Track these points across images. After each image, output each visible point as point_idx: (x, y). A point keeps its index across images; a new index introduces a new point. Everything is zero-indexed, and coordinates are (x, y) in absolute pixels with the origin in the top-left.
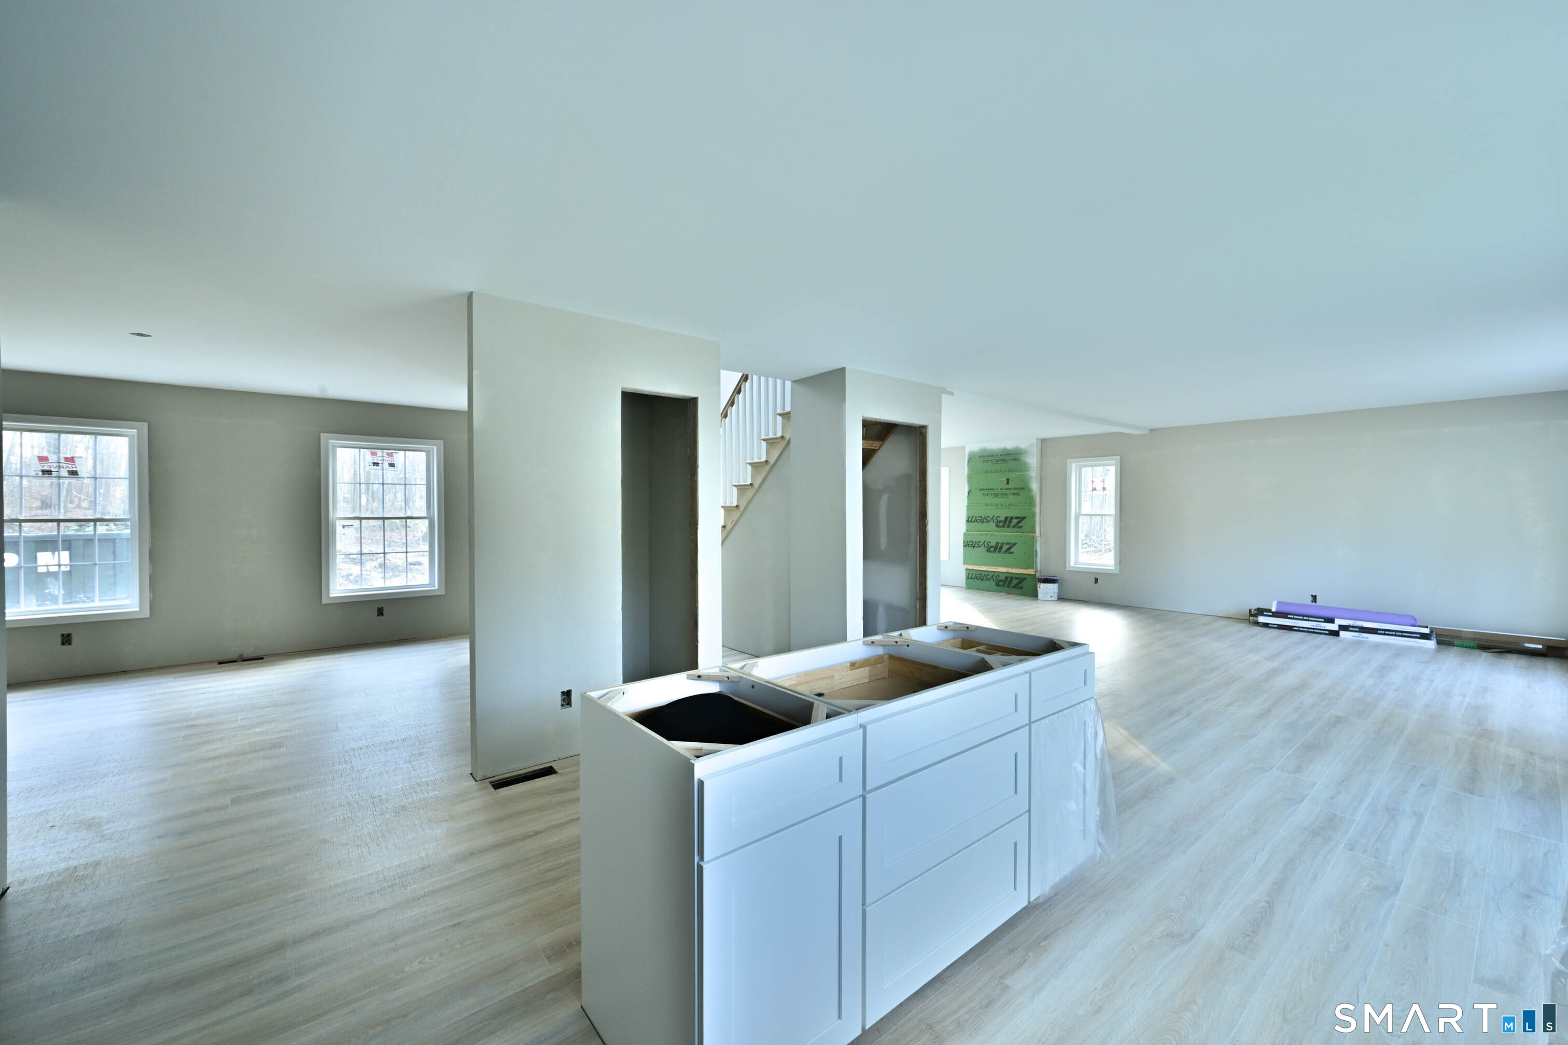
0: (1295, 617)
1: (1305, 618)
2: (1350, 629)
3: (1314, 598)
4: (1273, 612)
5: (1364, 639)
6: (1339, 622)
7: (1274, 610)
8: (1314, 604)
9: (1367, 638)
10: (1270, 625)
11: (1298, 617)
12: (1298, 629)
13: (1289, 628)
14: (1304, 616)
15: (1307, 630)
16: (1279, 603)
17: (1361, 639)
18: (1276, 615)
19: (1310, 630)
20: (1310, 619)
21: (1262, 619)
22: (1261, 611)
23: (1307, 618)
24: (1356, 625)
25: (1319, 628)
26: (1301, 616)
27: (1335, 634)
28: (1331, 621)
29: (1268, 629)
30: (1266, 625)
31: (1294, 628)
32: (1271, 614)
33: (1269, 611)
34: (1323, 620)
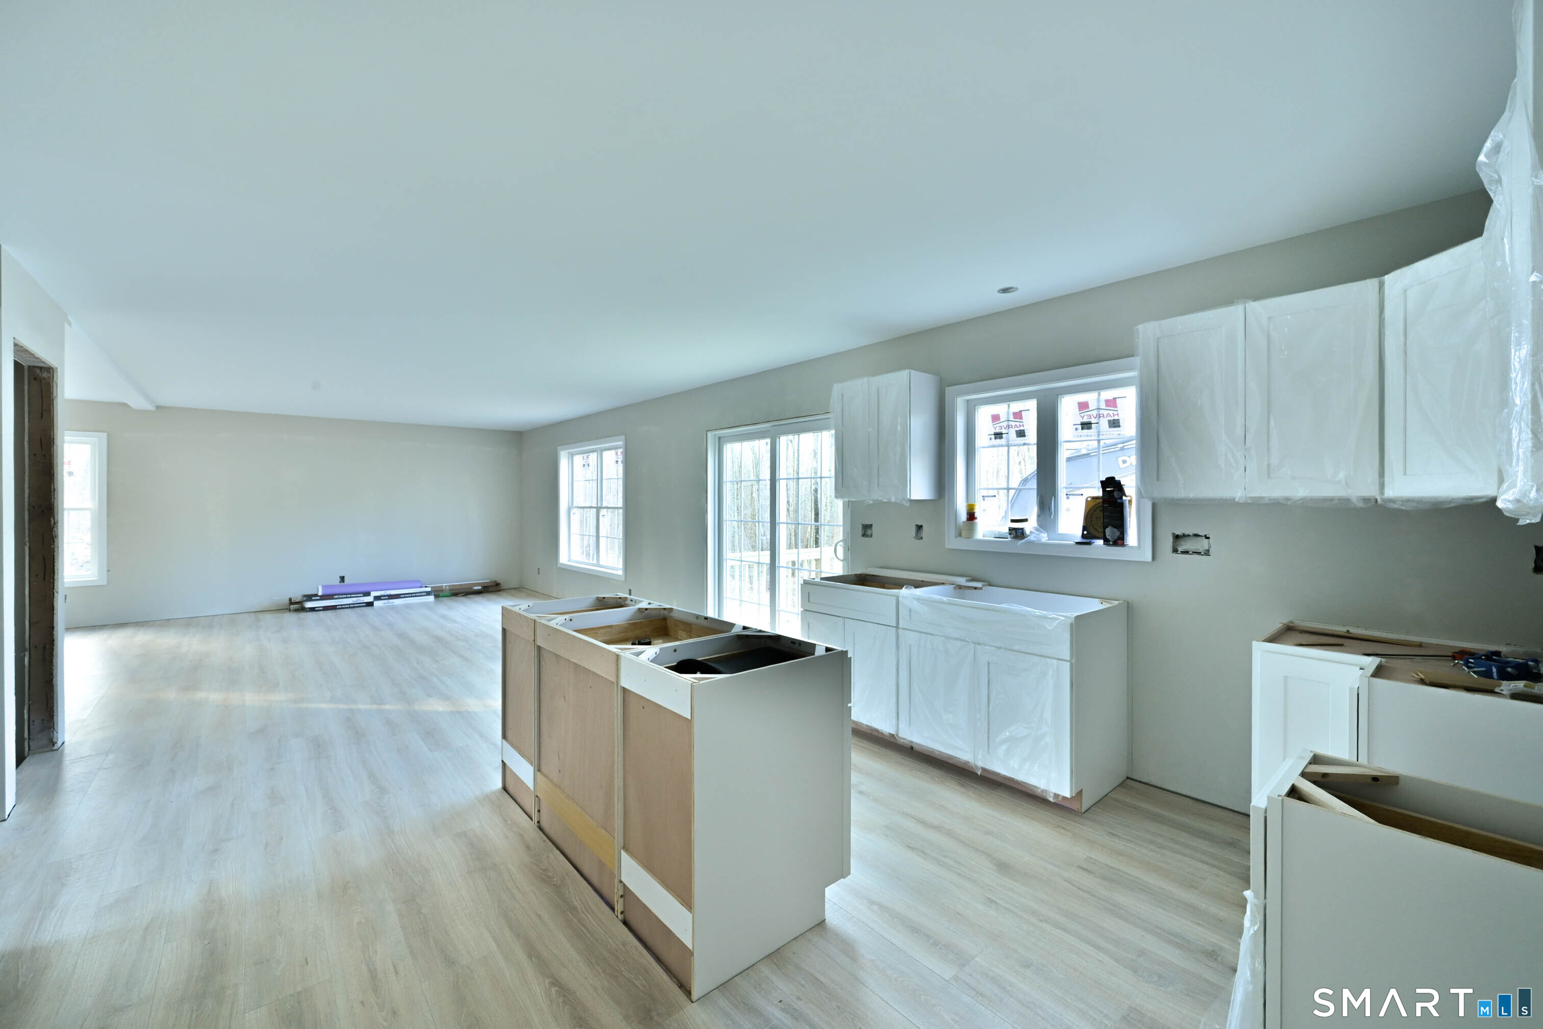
0: (340, 596)
1: (348, 596)
2: (382, 598)
3: (342, 579)
4: (320, 596)
5: (391, 604)
6: (373, 594)
7: (320, 593)
8: (342, 583)
9: (393, 603)
10: (316, 609)
11: (342, 596)
12: (341, 607)
13: (334, 608)
14: (346, 594)
15: (348, 606)
16: (324, 587)
17: (389, 604)
18: (324, 597)
19: (351, 606)
20: (352, 596)
21: (309, 605)
22: (309, 598)
23: (350, 596)
24: (386, 594)
25: (359, 602)
26: (345, 594)
27: (370, 604)
28: (367, 594)
29: (315, 612)
30: (313, 609)
31: (338, 607)
32: (319, 598)
33: (316, 595)
34: (362, 595)
